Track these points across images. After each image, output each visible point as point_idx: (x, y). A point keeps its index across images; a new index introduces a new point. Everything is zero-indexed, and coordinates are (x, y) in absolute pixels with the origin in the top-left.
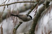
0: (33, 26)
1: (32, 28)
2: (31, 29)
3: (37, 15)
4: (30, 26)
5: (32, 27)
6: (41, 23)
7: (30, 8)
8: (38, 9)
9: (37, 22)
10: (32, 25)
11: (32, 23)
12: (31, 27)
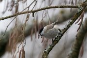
0: (76, 49)
1: (74, 51)
2: (71, 54)
3: (83, 28)
4: (70, 49)
5: (74, 49)
8: (84, 19)
9: (82, 40)
10: (74, 45)
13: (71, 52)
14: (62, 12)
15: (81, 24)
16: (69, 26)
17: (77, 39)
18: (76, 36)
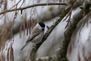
0: (64, 46)
5: (62, 46)
6: (77, 41)
7: (59, 14)
8: (72, 16)
10: (62, 42)
11: (63, 40)
12: (60, 47)
13: (59, 49)
14: (51, 9)
15: (68, 21)
16: (57, 24)
17: (65, 36)
18: (64, 33)
